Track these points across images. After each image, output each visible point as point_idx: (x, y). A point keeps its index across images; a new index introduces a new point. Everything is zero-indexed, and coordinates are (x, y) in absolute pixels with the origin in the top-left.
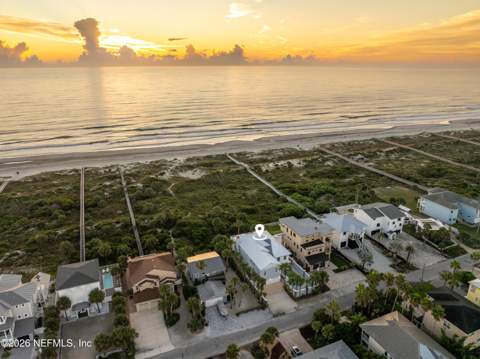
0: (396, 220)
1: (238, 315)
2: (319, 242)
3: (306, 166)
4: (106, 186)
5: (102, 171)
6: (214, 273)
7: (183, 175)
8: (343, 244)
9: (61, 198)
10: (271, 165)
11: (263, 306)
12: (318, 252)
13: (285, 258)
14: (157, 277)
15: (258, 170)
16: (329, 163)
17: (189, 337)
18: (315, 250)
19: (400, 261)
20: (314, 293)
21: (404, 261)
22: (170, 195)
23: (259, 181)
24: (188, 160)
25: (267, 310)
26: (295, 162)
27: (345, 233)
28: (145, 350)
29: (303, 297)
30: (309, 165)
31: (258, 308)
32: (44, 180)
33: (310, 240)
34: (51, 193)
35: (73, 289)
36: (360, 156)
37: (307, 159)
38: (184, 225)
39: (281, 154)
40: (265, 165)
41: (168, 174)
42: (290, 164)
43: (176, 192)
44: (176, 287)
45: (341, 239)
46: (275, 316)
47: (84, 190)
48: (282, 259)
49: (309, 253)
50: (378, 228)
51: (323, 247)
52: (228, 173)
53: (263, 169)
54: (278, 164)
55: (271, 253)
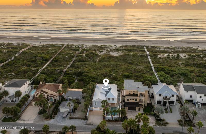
0: (203, 95)
1: (70, 118)
4: (69, 53)
5: (74, 47)
6: (74, 98)
7: (112, 54)
8: (159, 102)
9: (44, 55)
10: (166, 55)
11: (86, 118)
12: (134, 101)
13: (113, 99)
14: (46, 93)
15: (154, 58)
18: (132, 99)
20: (116, 121)
21: (190, 120)
22: (96, 62)
23: (149, 63)
25: (86, 121)
26: (182, 55)
27: (160, 95)
28: (22, 120)
29: (109, 121)
31: (82, 119)
32: (47, 47)
33: (132, 93)
34: (44, 53)
37: (192, 54)
38: (85, 76)
39: (180, 50)
40: (162, 54)
41: (104, 52)
42: (178, 56)
43: (99, 61)
44: (55, 100)
45: (157, 98)
46: (87, 124)
47: (59, 54)
48: (111, 100)
49: (128, 100)
50: (191, 99)
51: (138, 99)
52: (134, 56)
53: (159, 56)
54: (171, 55)
55: (106, 95)
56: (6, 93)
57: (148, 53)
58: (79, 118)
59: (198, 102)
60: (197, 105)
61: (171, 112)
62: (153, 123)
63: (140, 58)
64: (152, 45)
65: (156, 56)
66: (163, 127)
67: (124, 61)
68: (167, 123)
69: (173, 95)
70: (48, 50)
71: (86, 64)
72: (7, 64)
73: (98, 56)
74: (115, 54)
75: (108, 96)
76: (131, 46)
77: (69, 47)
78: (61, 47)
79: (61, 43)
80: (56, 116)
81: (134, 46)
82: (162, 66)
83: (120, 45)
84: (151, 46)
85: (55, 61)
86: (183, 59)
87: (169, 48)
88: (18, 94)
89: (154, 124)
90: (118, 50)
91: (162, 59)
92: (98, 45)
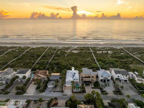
0: (125, 76)
1: (54, 92)
2: (90, 77)
3: (113, 54)
4: (51, 52)
5: (53, 48)
6: (56, 79)
7: (73, 51)
8: (101, 80)
9: (38, 53)
10: (101, 52)
11: (62, 91)
12: (88, 80)
13: (77, 80)
14: (40, 76)
15: (95, 53)
16: (122, 54)
17: (38, 93)
18: (87, 79)
19: (118, 90)
20: (80, 92)
21: (119, 91)
22: (65, 56)
23: (93, 56)
24: (78, 47)
25: (63, 93)
26: (109, 52)
27: (102, 77)
28: (27, 93)
29: (75, 92)
30: (114, 53)
31: (60, 92)
32: (39, 48)
33: (87, 76)
34: (38, 52)
35: (20, 74)
36: (136, 53)
37: (114, 51)
38: (60, 65)
39: (108, 49)
40: (99, 52)
41: (69, 51)
42: (107, 52)
43: (67, 56)
44: (45, 80)
45: (100, 78)
46: (63, 95)
47: (46, 52)
48: (76, 80)
49: (85, 80)
50: (118, 78)
51: (90, 79)
52: (85, 52)
53: (97, 53)
54: (104, 52)
55: (73, 77)
56: (18, 77)
57: (92, 51)
59: (122, 80)
60: (122, 81)
61: (109, 86)
63: (88, 54)
64: (93, 46)
65: (96, 52)
66: (105, 95)
67: (80, 55)
68: (108, 93)
69: (109, 77)
70: (40, 50)
71: (60, 58)
72: (19, 59)
73: (66, 53)
74: (75, 52)
75: (74, 78)
76: (83, 47)
77: (51, 48)
78: (46, 48)
79: (47, 46)
80: (46, 90)
81: (84, 47)
82: (100, 58)
83: (77, 47)
85: (44, 56)
86: (110, 54)
87: (102, 48)
88: (24, 77)
90: (76, 49)
91: (100, 54)
92: (66, 47)
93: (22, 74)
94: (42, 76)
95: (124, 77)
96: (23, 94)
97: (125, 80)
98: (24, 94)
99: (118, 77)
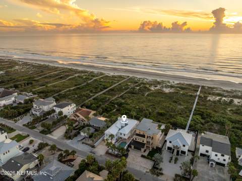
1: (83, 143)
4: (127, 85)
5: (136, 79)
6: (97, 126)
7: (164, 89)
8: (169, 149)
10: (218, 98)
12: (141, 141)
14: (78, 117)
17: (63, 139)
18: (140, 139)
19: (188, 177)
21: (189, 179)
22: (144, 96)
25: (93, 148)
26: (236, 101)
27: (170, 142)
28: (52, 135)
31: (91, 146)
32: (115, 77)
34: (109, 82)
35: (57, 108)
38: (123, 107)
39: (240, 94)
40: (214, 97)
41: (159, 87)
42: (232, 101)
43: (148, 95)
44: (84, 124)
45: (168, 144)
46: (91, 152)
47: (119, 84)
48: (123, 135)
49: (136, 139)
50: (206, 154)
51: (145, 140)
52: (183, 94)
53: (208, 98)
54: (224, 98)
55: (120, 129)
57: (199, 93)
58: (89, 145)
61: (175, 163)
62: (147, 169)
63: (189, 98)
65: (206, 97)
66: (155, 176)
67: (170, 98)
68: (162, 174)
69: (184, 146)
70: (115, 80)
71: (133, 96)
72: (78, 88)
73: (149, 90)
74: (167, 90)
75: (120, 131)
76: (187, 84)
77: (132, 80)
79: (127, 75)
80: (75, 138)
81: (190, 85)
83: (178, 82)
84: (208, 87)
85: (112, 90)
86: (235, 106)
87: (227, 91)
88: (61, 113)
89: (148, 171)
90: (172, 87)
91: (211, 102)
92: (158, 80)
93: (59, 109)
94: (81, 117)
95: (216, 155)
96: (47, 134)
97: (219, 161)
98: (49, 135)
99: (207, 151)
